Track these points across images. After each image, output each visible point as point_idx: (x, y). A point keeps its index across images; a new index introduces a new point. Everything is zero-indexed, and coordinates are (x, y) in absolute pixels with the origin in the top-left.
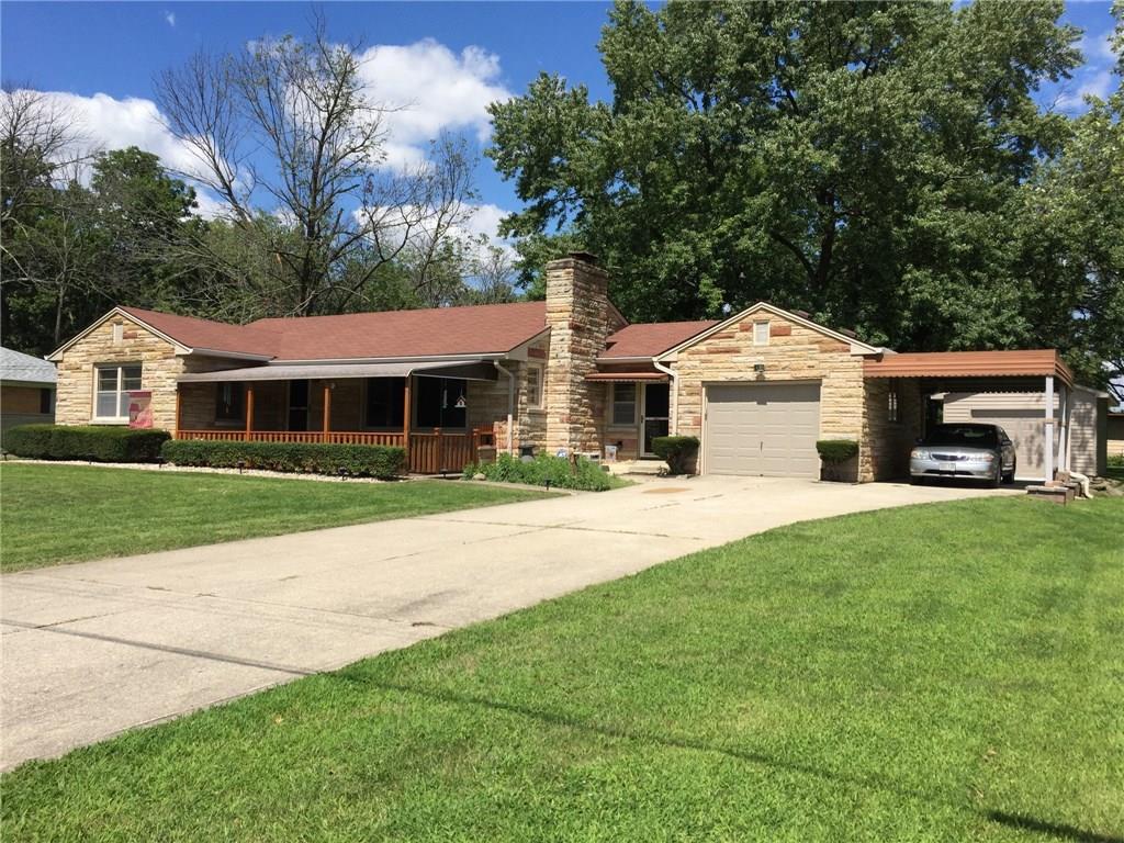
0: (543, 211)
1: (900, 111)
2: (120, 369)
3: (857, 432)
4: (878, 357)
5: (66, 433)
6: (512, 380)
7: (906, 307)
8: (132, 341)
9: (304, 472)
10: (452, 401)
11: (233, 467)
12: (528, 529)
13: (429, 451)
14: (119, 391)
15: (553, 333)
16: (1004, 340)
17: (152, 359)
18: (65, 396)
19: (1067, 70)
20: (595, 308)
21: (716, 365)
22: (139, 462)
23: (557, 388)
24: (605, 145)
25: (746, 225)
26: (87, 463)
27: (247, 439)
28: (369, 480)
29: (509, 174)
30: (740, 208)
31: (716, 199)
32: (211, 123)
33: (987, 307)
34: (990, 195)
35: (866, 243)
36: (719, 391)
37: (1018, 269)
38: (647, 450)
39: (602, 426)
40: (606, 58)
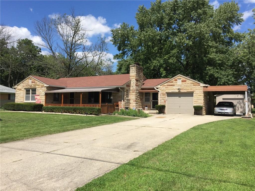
0: (124, 53)
1: (205, 32)
2: (31, 90)
3: (202, 104)
4: (207, 87)
5: (18, 105)
6: (123, 92)
7: (207, 75)
8: (34, 83)
9: (77, 113)
10: (110, 97)
11: (60, 112)
12: (138, 127)
13: (105, 108)
14: (31, 95)
15: (131, 81)
16: (230, 83)
17: (39, 87)
18: (17, 96)
19: (241, 23)
20: (141, 76)
21: (169, 89)
22: (36, 111)
23: (133, 94)
24: (139, 39)
25: (171, 57)
26: (24, 112)
27: (62, 106)
28: (93, 115)
29: (116, 45)
30: (169, 53)
31: (163, 51)
32: (47, 33)
33: (225, 75)
34: (224, 50)
35: (198, 61)
36: (170, 95)
37: (231, 67)
38: (153, 108)
39: (142, 102)
40: (137, 19)
